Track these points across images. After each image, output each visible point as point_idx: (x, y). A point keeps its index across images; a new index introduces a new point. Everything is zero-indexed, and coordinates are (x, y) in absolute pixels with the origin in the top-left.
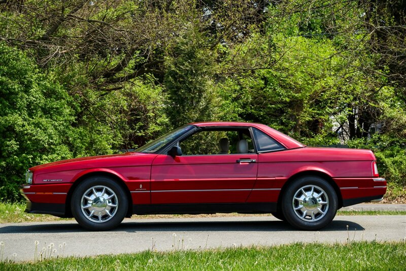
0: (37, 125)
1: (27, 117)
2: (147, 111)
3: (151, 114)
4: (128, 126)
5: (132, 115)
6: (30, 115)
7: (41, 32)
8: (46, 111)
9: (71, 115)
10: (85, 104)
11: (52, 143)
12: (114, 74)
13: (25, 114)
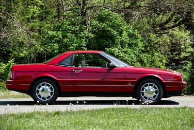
0: (125, 52)
1: (120, 48)
2: (180, 45)
3: (183, 47)
4: (170, 53)
5: (172, 47)
6: (122, 47)
7: (128, 4)
8: (130, 45)
9: (142, 47)
10: (149, 41)
11: (133, 62)
12: (164, 25)
13: (119, 46)
